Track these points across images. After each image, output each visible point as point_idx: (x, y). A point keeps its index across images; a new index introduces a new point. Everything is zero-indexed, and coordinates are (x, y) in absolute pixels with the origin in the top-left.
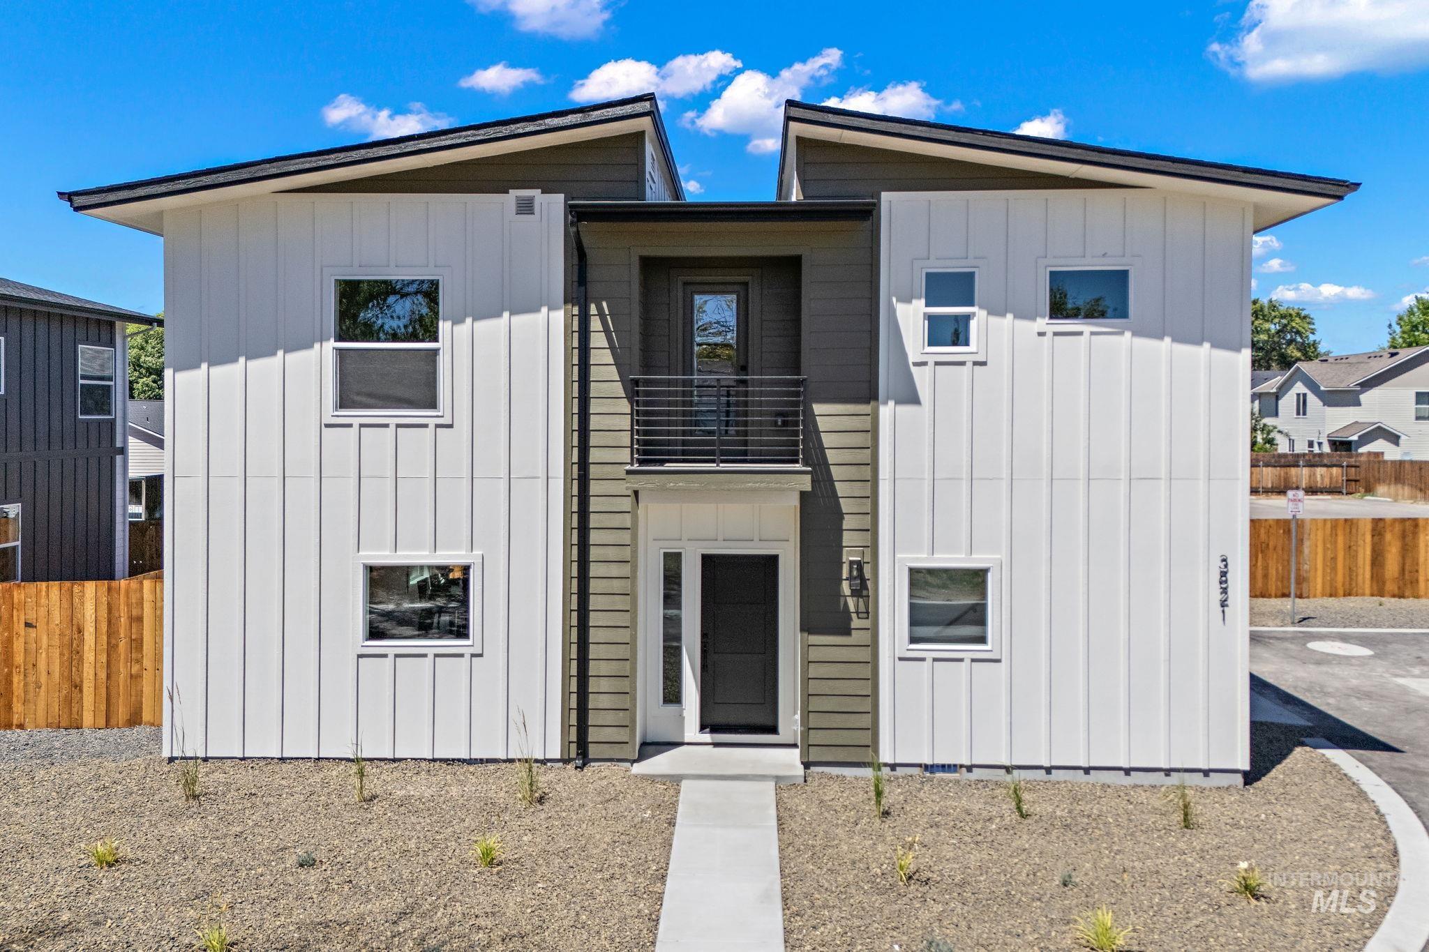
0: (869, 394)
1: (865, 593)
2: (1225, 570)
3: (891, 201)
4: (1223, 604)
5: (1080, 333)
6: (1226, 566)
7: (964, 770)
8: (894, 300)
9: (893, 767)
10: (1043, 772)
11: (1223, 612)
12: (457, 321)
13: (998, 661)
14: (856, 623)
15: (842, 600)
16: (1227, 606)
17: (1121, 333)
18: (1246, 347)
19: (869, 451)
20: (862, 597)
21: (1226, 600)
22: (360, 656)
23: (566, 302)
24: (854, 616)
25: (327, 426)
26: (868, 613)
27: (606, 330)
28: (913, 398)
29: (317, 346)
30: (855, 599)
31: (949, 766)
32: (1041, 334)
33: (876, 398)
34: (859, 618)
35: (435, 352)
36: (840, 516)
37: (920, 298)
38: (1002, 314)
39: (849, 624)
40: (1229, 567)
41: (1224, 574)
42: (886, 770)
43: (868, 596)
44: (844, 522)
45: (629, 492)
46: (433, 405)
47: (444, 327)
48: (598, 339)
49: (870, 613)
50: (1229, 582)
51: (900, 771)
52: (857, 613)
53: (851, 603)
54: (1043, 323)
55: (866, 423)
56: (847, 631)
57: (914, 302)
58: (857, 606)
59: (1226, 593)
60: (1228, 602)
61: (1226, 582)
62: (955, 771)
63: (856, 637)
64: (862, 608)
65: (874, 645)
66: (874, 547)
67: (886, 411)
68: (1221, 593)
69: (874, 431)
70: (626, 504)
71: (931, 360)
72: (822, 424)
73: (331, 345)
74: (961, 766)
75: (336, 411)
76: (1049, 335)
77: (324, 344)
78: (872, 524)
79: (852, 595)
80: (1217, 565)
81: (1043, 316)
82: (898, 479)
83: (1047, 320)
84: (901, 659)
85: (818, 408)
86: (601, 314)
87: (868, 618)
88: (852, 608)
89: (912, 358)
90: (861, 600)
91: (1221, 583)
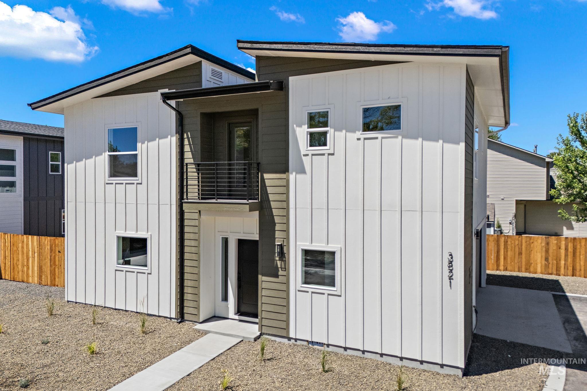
0: (285, 170)
1: (284, 259)
2: (451, 260)
3: (293, 81)
4: (451, 278)
5: (377, 138)
6: (452, 258)
7: (326, 346)
8: (295, 126)
9: (296, 340)
10: (361, 352)
11: (450, 282)
12: (143, 143)
13: (340, 296)
14: (281, 273)
15: (275, 261)
16: (453, 279)
17: (397, 137)
18: (462, 142)
19: (285, 195)
20: (283, 261)
21: (451, 276)
22: (116, 270)
23: (176, 133)
24: (280, 269)
25: (107, 184)
26: (285, 268)
27: (190, 144)
28: (302, 171)
29: (103, 154)
30: (280, 261)
31: (320, 343)
32: (359, 139)
33: (288, 171)
34: (282, 270)
35: (136, 155)
36: (274, 224)
37: (305, 125)
38: (340, 130)
39: (278, 273)
40: (453, 258)
41: (451, 262)
42: (293, 341)
43: (285, 261)
44: (276, 227)
45: (197, 211)
46: (135, 175)
47: (139, 145)
48: (187, 148)
49: (286, 268)
50: (453, 266)
51: (299, 342)
52: (281, 268)
53: (279, 263)
54: (359, 134)
55: (284, 183)
56: (277, 276)
57: (303, 126)
58: (281, 265)
59: (452, 272)
60: (453, 277)
61: (452, 266)
62: (322, 346)
63: (281, 279)
64: (283, 266)
65: (287, 283)
66: (288, 238)
67: (292, 177)
68: (449, 272)
69: (287, 186)
70: (196, 216)
71: (310, 153)
72: (268, 183)
73: (107, 153)
74: (325, 344)
75: (109, 178)
76: (362, 140)
77: (105, 153)
78: (287, 229)
79: (279, 260)
80: (446, 257)
81: (359, 131)
82: (298, 208)
83: (361, 132)
84: (299, 291)
85: (266, 176)
86: (188, 138)
87: (285, 271)
88: (279, 266)
89: (303, 152)
90: (283, 262)
91: (449, 267)
